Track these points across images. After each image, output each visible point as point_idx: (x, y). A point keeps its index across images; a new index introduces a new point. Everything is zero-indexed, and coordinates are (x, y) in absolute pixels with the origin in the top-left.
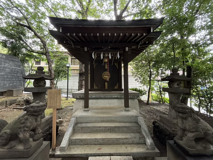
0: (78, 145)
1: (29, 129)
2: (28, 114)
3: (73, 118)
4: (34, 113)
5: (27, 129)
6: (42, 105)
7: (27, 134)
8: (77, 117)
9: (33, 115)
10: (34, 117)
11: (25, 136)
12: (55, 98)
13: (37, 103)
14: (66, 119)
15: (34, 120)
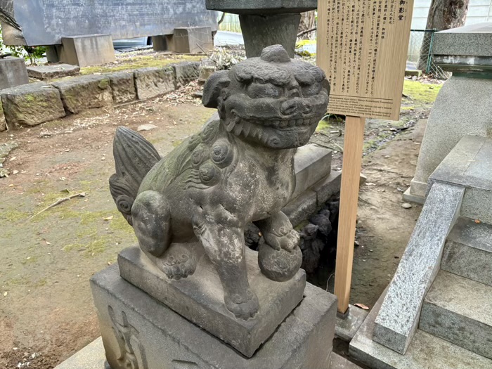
0: (477, 351)
1: (241, 218)
2: (229, 128)
3: (444, 187)
4: (260, 133)
5: (230, 216)
6: (306, 79)
7: (231, 239)
8: (468, 188)
9: (255, 143)
10: (258, 157)
11: (225, 250)
12: (368, 46)
13: (270, 59)
14: (377, 175)
15: (261, 176)
